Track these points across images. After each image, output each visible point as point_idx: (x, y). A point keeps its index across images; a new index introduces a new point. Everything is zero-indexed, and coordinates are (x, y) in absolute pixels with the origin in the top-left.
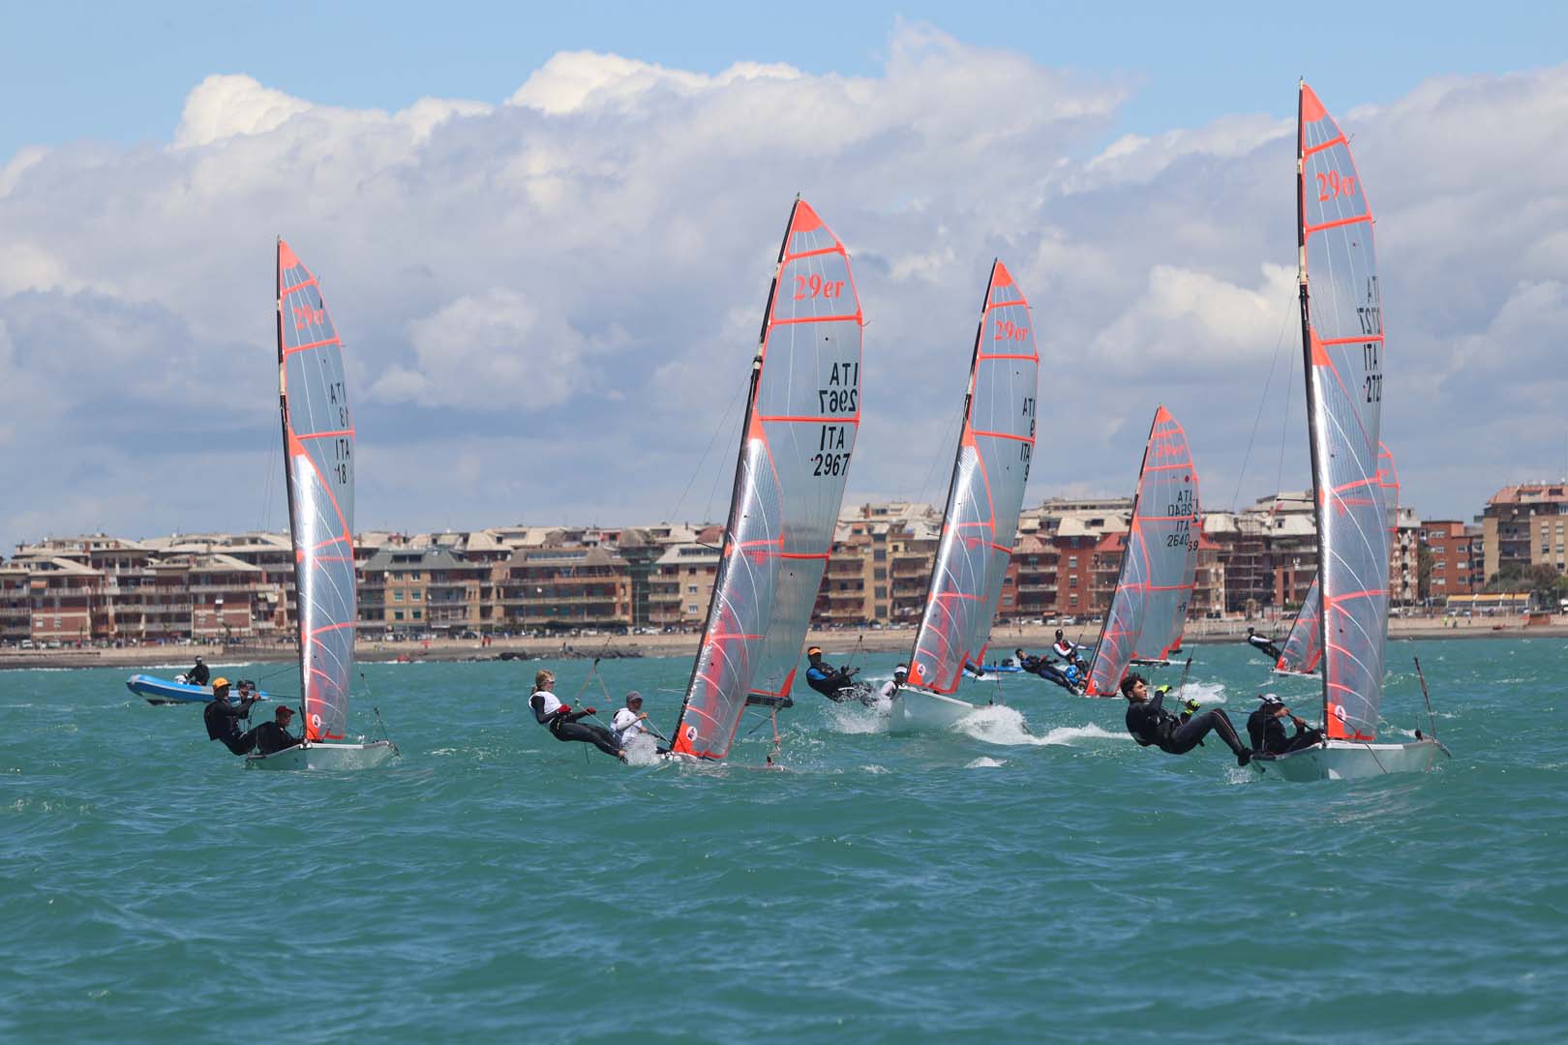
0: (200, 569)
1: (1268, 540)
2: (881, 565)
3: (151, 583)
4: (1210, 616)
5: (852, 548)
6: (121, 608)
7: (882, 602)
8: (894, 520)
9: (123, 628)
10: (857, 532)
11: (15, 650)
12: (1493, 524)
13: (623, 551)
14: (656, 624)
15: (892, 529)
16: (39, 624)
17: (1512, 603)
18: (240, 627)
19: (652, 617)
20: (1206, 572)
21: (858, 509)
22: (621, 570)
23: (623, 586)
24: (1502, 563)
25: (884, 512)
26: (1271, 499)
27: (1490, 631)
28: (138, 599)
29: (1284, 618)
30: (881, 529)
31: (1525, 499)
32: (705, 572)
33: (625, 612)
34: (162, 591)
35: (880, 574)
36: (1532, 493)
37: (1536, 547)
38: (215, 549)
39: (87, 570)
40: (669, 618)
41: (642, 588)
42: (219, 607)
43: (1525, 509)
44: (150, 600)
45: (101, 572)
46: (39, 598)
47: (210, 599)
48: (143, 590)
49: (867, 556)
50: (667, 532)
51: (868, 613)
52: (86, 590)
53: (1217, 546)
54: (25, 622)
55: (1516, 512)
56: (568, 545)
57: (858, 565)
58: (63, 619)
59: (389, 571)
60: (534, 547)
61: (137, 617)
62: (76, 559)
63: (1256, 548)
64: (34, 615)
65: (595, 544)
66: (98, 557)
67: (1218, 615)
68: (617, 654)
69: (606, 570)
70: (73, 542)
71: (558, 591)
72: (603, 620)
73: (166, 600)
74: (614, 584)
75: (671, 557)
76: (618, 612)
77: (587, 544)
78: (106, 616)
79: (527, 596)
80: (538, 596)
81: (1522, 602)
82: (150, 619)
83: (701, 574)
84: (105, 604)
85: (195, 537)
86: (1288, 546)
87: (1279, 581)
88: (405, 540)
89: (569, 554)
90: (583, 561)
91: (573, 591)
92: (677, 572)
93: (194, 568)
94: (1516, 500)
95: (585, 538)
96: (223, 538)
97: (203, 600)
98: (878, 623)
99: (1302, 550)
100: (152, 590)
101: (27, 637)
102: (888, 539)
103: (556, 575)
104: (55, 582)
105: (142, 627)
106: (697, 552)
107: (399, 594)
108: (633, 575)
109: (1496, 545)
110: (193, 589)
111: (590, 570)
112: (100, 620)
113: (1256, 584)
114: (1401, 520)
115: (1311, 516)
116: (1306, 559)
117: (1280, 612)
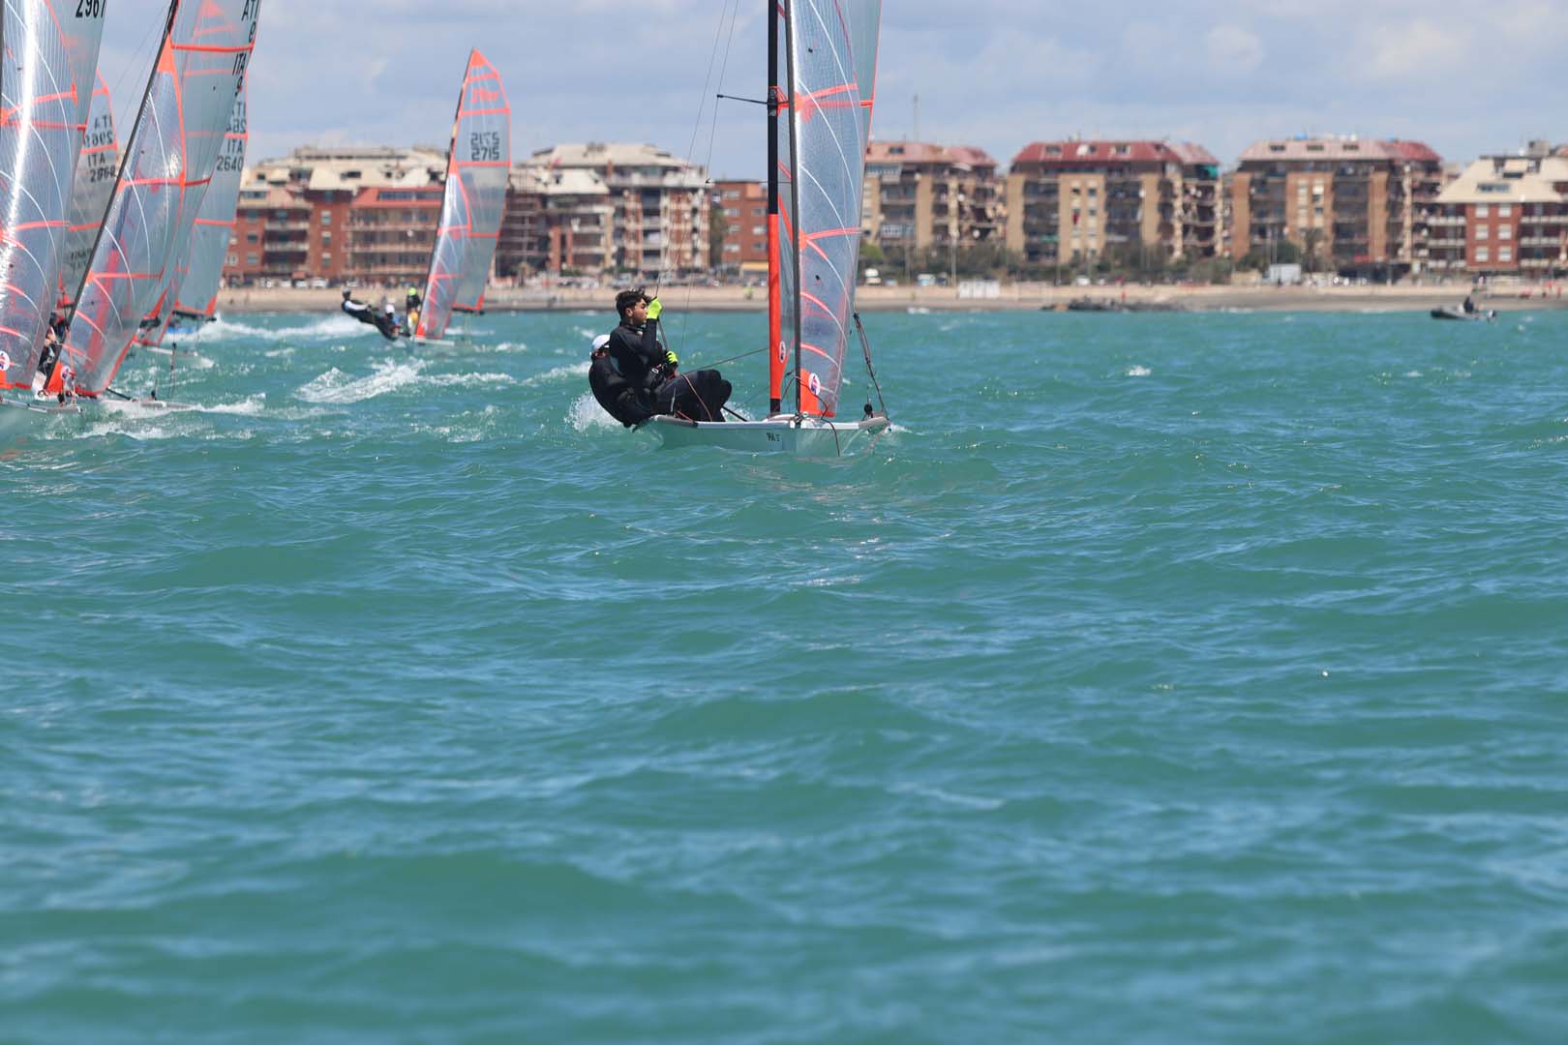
1: (544, 198)
26: (549, 151)
29: (561, 285)
63: (531, 206)
86: (566, 205)
87: (555, 244)
99: (582, 210)
113: (530, 246)
114: (691, 179)
115: (592, 172)
116: (585, 220)
117: (555, 278)
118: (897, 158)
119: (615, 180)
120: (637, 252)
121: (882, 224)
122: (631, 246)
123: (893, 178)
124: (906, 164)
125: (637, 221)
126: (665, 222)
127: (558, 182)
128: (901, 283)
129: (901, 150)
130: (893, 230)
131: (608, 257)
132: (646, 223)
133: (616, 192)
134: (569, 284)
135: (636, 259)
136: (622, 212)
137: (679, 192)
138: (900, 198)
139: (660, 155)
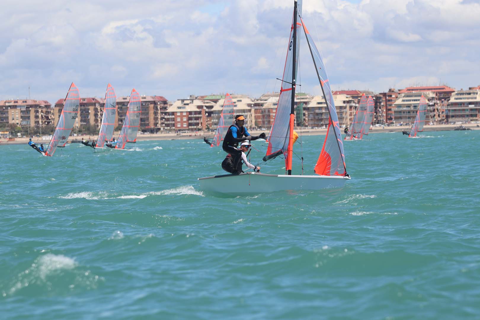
17: (4, 135)
31: (7, 104)
36: (9, 102)
37: (10, 118)
43: (7, 107)
55: (4, 108)
81: (6, 134)
94: (4, 104)
118: (25, 104)
121: (21, 121)
123: (24, 109)
124: (27, 105)
129: (26, 102)
130: (24, 123)
138: (26, 114)
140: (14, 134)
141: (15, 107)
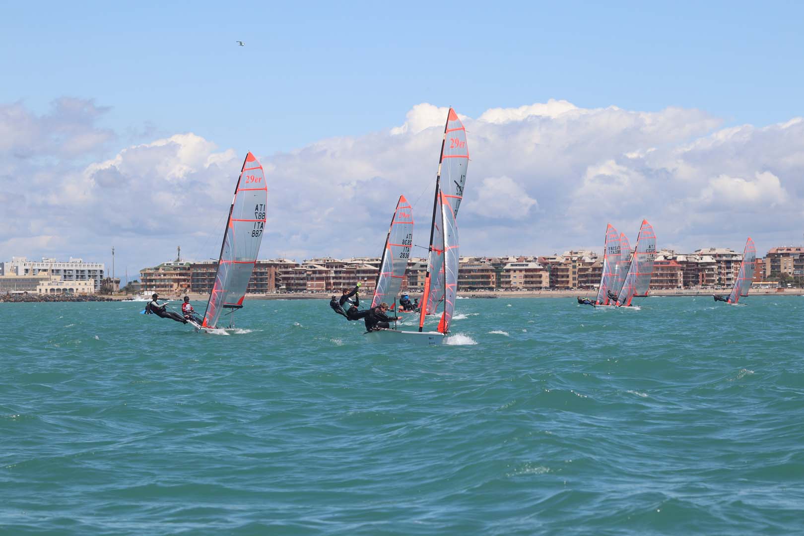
0: (360, 269)
1: (697, 264)
2: (574, 270)
3: (344, 273)
4: (678, 287)
5: (565, 265)
6: (335, 281)
7: (574, 282)
8: (579, 256)
9: (336, 287)
10: (567, 259)
11: (301, 293)
12: (769, 260)
13: (493, 265)
14: (503, 288)
15: (578, 259)
16: (309, 285)
17: (772, 285)
18: (372, 287)
19: (502, 286)
20: (677, 274)
21: (569, 252)
22: (492, 271)
23: (493, 276)
24: (771, 272)
25: (577, 253)
26: (700, 250)
27: (765, 293)
28: (340, 278)
29: (702, 288)
30: (575, 259)
31: (779, 252)
32: (518, 272)
33: (493, 284)
34: (348, 275)
35: (574, 273)
36: (781, 250)
37: (782, 267)
38: (365, 262)
39: (325, 269)
40: (507, 286)
41: (499, 276)
42: (365, 281)
43: (779, 255)
44: (344, 278)
45: (329, 269)
46: (309, 277)
47: (363, 278)
48: (342, 275)
49: (570, 267)
50: (508, 259)
51: (570, 285)
52: (324, 275)
53: (680, 265)
54: (305, 284)
55: (776, 256)
56: (476, 263)
57: (567, 270)
58: (317, 284)
59: (420, 270)
60: (465, 263)
61: (340, 284)
62: (321, 265)
63: (693, 266)
64: (308, 283)
65: (484, 262)
66: (328, 264)
67: (680, 287)
68: (490, 297)
69: (487, 270)
70: (320, 260)
71: (472, 277)
72: (486, 286)
73: (349, 278)
74: (490, 275)
75: (508, 267)
76: (491, 284)
77: (482, 262)
78: (330, 283)
79: (462, 279)
80: (467, 278)
81: (776, 284)
82: (344, 284)
83: (517, 272)
84: (330, 279)
85: (359, 259)
86: (704, 266)
87: (701, 277)
88: (425, 260)
89: (476, 265)
90: (480, 268)
91: (477, 277)
92: (510, 271)
93: (358, 268)
94: (776, 252)
95: (481, 261)
96: (368, 259)
97: (360, 278)
98: (573, 288)
99: (708, 267)
100: (345, 275)
101: (305, 289)
102: (577, 262)
103: (472, 272)
104: (314, 272)
105: (341, 287)
106: (516, 265)
107: (422, 277)
108: (496, 272)
109: (770, 266)
110: (358, 275)
111: (482, 270)
112: (328, 284)
113: (693, 277)
114: (740, 258)
115: (712, 256)
116: (709, 270)
117: (700, 287)
118: (799, 252)
119: (718, 258)
120: (724, 279)
121: (794, 270)
122: (723, 277)
123: (797, 257)
124: (801, 253)
125: (725, 270)
126: (732, 270)
127: (701, 259)
128: (798, 287)
129: (799, 250)
130: (797, 272)
131: (716, 280)
132: (727, 271)
133: (718, 262)
134: (703, 288)
135: (724, 281)
136: (720, 268)
137: (736, 261)
138: (799, 263)
139: (731, 251)
140: (784, 284)
141: (787, 255)
